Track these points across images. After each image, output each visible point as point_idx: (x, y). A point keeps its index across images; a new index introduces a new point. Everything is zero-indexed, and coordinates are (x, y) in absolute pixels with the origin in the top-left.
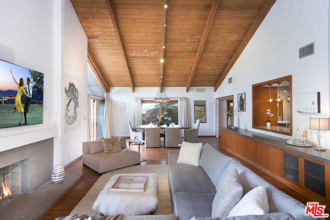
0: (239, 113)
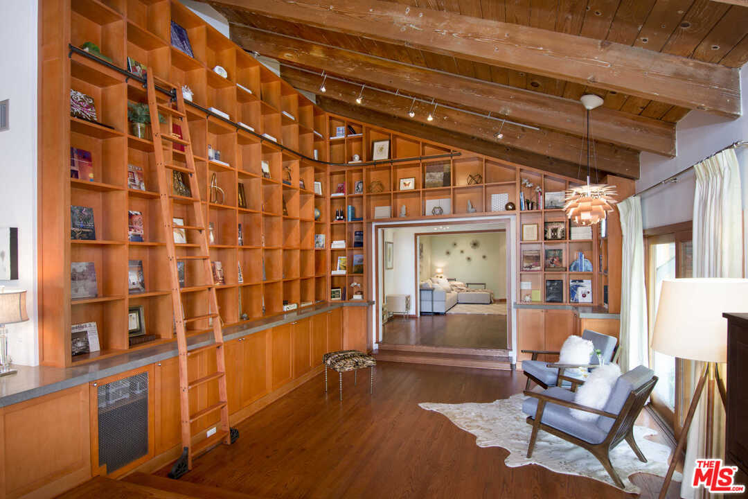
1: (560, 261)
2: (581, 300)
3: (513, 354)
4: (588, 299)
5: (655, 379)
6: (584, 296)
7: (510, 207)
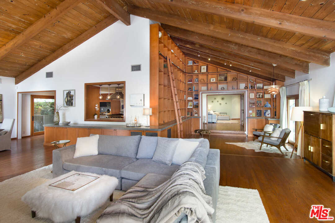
0: (64, 108)
1: (261, 104)
2: (267, 116)
3: (246, 133)
4: (269, 116)
5: (290, 131)
6: (268, 115)
7: (246, 88)
